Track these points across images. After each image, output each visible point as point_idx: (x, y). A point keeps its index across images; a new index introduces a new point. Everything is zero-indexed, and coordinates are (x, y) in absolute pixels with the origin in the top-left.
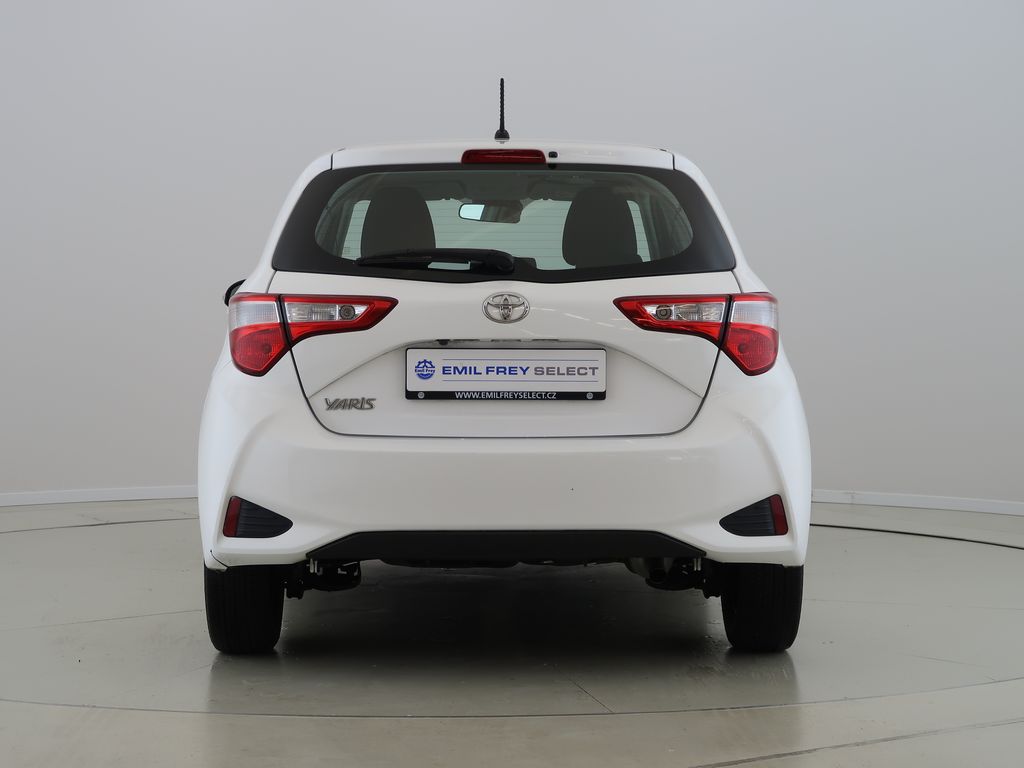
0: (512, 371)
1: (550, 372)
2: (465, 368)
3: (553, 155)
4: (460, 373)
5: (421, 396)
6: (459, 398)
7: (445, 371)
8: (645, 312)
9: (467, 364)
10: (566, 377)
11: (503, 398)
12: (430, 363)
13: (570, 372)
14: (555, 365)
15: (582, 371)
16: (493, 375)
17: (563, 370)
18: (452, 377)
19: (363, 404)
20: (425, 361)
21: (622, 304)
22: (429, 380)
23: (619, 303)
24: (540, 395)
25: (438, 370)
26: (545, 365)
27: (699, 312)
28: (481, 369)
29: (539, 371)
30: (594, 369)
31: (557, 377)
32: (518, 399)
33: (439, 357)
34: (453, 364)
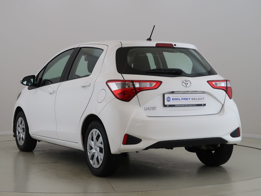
0: (187, 99)
1: (195, 99)
2: (177, 99)
3: (175, 45)
4: (176, 100)
5: (168, 106)
6: (176, 106)
7: (173, 99)
8: (213, 84)
9: (178, 98)
10: (198, 100)
11: (185, 106)
12: (170, 97)
13: (199, 99)
14: (195, 97)
15: (201, 99)
16: (183, 100)
17: (197, 99)
18: (174, 101)
19: (154, 108)
20: (169, 97)
21: (209, 82)
22: (169, 102)
23: (208, 82)
24: (193, 105)
25: (171, 99)
26: (194, 97)
27: (221, 84)
28: (180, 99)
29: (192, 99)
30: (203, 98)
31: (196, 100)
32: (188, 106)
33: (172, 96)
34: (174, 98)
